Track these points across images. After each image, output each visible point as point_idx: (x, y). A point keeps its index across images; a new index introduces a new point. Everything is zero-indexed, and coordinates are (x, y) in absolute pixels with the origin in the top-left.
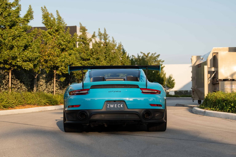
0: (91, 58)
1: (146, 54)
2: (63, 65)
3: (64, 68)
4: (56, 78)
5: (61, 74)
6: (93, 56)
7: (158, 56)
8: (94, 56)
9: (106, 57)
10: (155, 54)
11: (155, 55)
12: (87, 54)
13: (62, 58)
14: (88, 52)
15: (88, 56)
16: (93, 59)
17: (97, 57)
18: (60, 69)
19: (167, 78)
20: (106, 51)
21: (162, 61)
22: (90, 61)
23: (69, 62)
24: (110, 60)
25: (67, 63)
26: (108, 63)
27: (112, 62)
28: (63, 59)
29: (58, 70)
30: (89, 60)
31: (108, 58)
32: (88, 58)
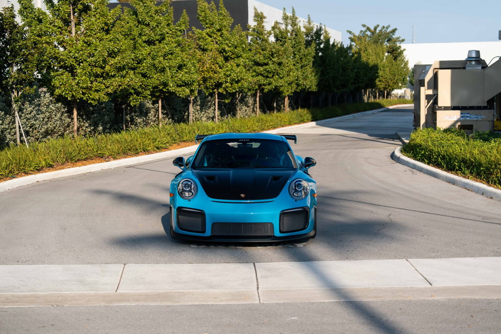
0: (270, 62)
1: (372, 29)
2: (229, 81)
3: (230, 85)
4: (218, 99)
5: (224, 93)
6: (273, 59)
7: (394, 31)
8: (275, 59)
9: (295, 55)
10: (387, 28)
11: (388, 31)
12: (264, 57)
13: (227, 71)
14: (265, 52)
15: (265, 59)
16: (273, 64)
17: (279, 61)
18: (224, 86)
19: (410, 69)
20: (295, 45)
21: (401, 39)
22: (267, 66)
23: (238, 77)
24: (301, 58)
25: (234, 79)
26: (298, 63)
27: (304, 61)
28: (229, 73)
29: (221, 87)
30: (267, 64)
31: (297, 56)
32: (266, 61)
